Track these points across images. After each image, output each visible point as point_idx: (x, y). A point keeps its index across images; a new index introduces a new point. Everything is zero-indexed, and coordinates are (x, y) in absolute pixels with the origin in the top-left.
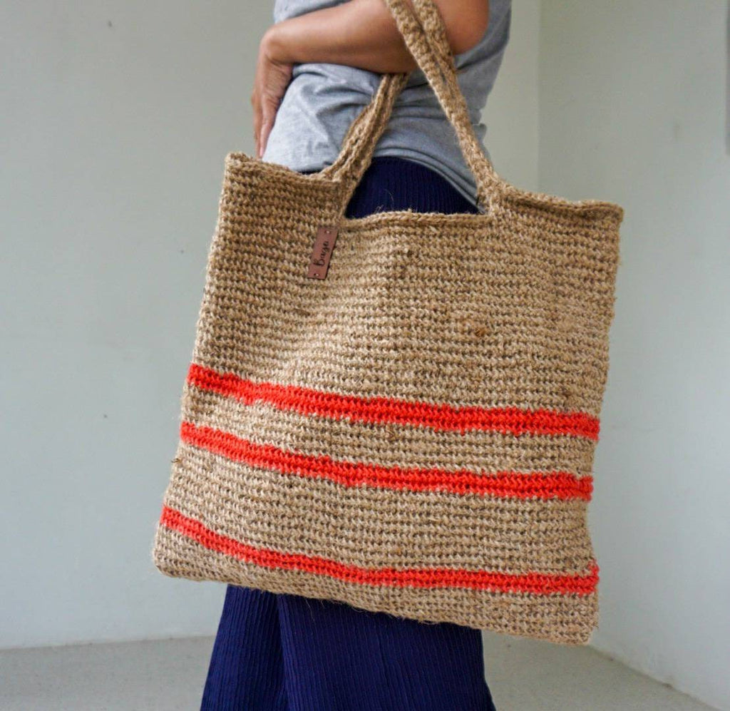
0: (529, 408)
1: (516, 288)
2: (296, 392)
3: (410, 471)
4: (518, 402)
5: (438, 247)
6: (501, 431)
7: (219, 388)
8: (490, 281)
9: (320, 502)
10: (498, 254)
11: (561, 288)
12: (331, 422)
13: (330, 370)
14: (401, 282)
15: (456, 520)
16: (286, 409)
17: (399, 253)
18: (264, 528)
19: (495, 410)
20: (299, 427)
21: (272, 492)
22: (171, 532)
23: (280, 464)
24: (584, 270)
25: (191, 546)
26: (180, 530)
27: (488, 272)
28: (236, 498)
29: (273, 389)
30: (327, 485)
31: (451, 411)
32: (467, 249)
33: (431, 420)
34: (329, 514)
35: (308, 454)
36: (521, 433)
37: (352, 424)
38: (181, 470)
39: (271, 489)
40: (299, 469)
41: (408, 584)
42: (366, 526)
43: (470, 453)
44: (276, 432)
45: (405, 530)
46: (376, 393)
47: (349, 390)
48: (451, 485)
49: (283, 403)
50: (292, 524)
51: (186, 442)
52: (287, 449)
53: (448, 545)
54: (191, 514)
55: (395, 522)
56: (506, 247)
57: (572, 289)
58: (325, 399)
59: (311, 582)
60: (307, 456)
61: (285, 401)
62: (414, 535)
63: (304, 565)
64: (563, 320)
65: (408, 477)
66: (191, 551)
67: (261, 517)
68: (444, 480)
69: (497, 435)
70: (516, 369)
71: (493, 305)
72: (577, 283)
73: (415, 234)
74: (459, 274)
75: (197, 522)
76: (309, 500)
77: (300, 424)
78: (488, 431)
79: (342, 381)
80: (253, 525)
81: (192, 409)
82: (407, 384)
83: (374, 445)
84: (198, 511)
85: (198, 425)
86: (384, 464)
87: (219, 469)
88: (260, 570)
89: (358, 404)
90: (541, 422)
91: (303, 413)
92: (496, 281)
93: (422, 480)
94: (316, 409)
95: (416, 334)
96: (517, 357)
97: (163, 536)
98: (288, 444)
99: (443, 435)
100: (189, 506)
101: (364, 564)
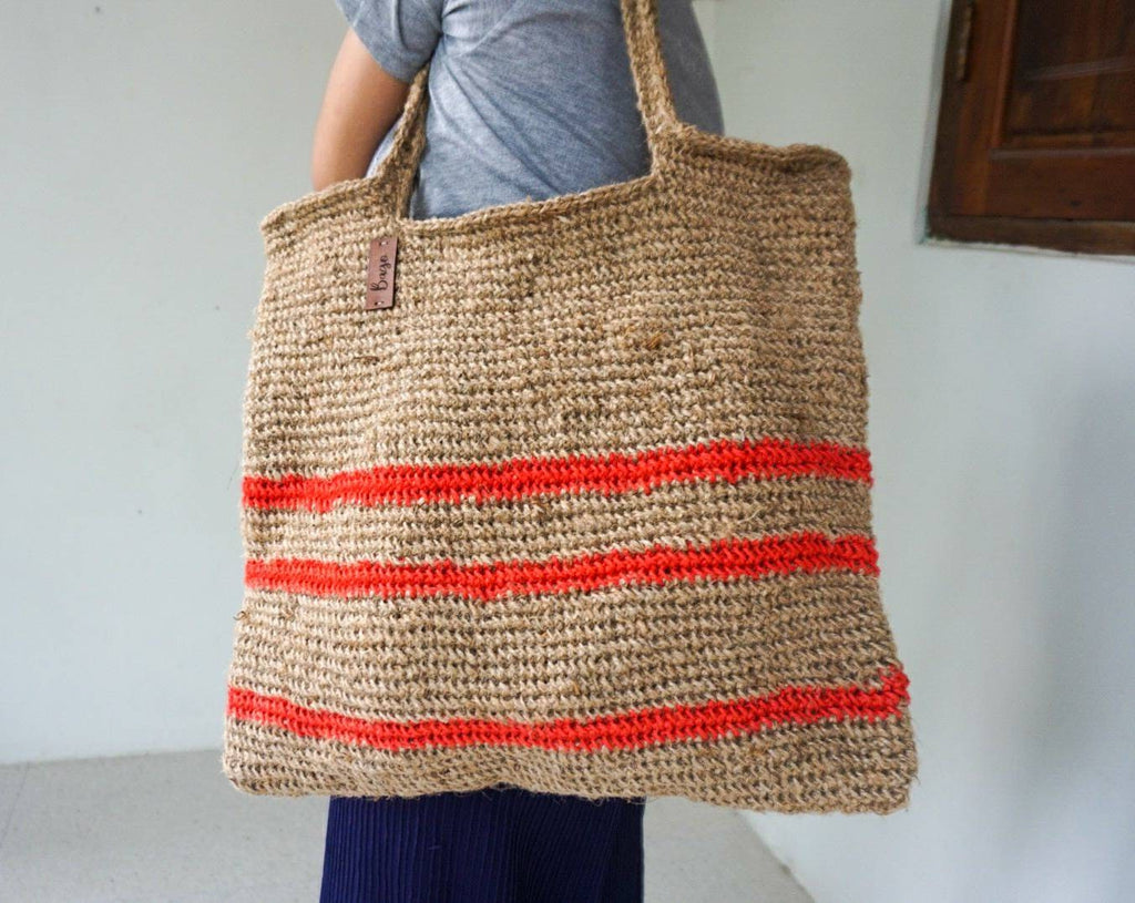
0: (746, 439)
1: (701, 276)
2: (386, 476)
3: (577, 562)
4: (728, 432)
5: (577, 243)
6: (708, 478)
7: (282, 500)
8: (660, 271)
9: (446, 631)
10: (668, 232)
11: (771, 268)
12: (448, 509)
13: (433, 432)
14: (528, 300)
15: (657, 626)
16: (377, 503)
17: (522, 262)
18: (370, 687)
19: (693, 448)
20: (401, 525)
21: (373, 630)
22: (244, 724)
23: (380, 585)
24: (804, 238)
25: (277, 739)
26: (258, 718)
27: (655, 259)
28: (330, 650)
29: (352, 479)
30: (454, 605)
31: (626, 462)
32: (620, 234)
33: (597, 481)
34: (463, 648)
35: (418, 562)
36: (740, 478)
37: (480, 506)
38: (247, 629)
39: (371, 626)
40: (408, 586)
41: (599, 747)
42: (521, 656)
43: (663, 519)
44: (369, 540)
45: (581, 653)
46: (510, 455)
47: (469, 457)
48: (640, 572)
49: (371, 495)
50: (410, 675)
51: (253, 587)
52: (388, 560)
53: (652, 668)
54: (269, 690)
55: (565, 644)
56: (680, 219)
57: (790, 266)
58: (434, 476)
59: (457, 762)
60: (418, 566)
61: (373, 491)
62: (597, 661)
63: (440, 737)
64: (780, 313)
65: (574, 570)
66: (279, 746)
67: (364, 671)
68: (629, 566)
69: (703, 485)
70: (716, 387)
71: (667, 303)
72: (796, 257)
73: (539, 232)
74: (612, 273)
75: (281, 700)
76: (429, 632)
77: (402, 518)
78: (687, 482)
79: (455, 445)
80: (357, 685)
81: (256, 541)
82: (554, 434)
83: (517, 532)
84: (280, 683)
85: (267, 560)
86: (536, 558)
87: (303, 614)
88: (379, 756)
89: (485, 475)
90: (769, 458)
91: (404, 503)
92: (669, 270)
93: (595, 572)
94: (421, 492)
95: (557, 363)
96: (715, 368)
97: (234, 733)
98: (387, 554)
99: (618, 500)
100: (265, 679)
101: (526, 716)
